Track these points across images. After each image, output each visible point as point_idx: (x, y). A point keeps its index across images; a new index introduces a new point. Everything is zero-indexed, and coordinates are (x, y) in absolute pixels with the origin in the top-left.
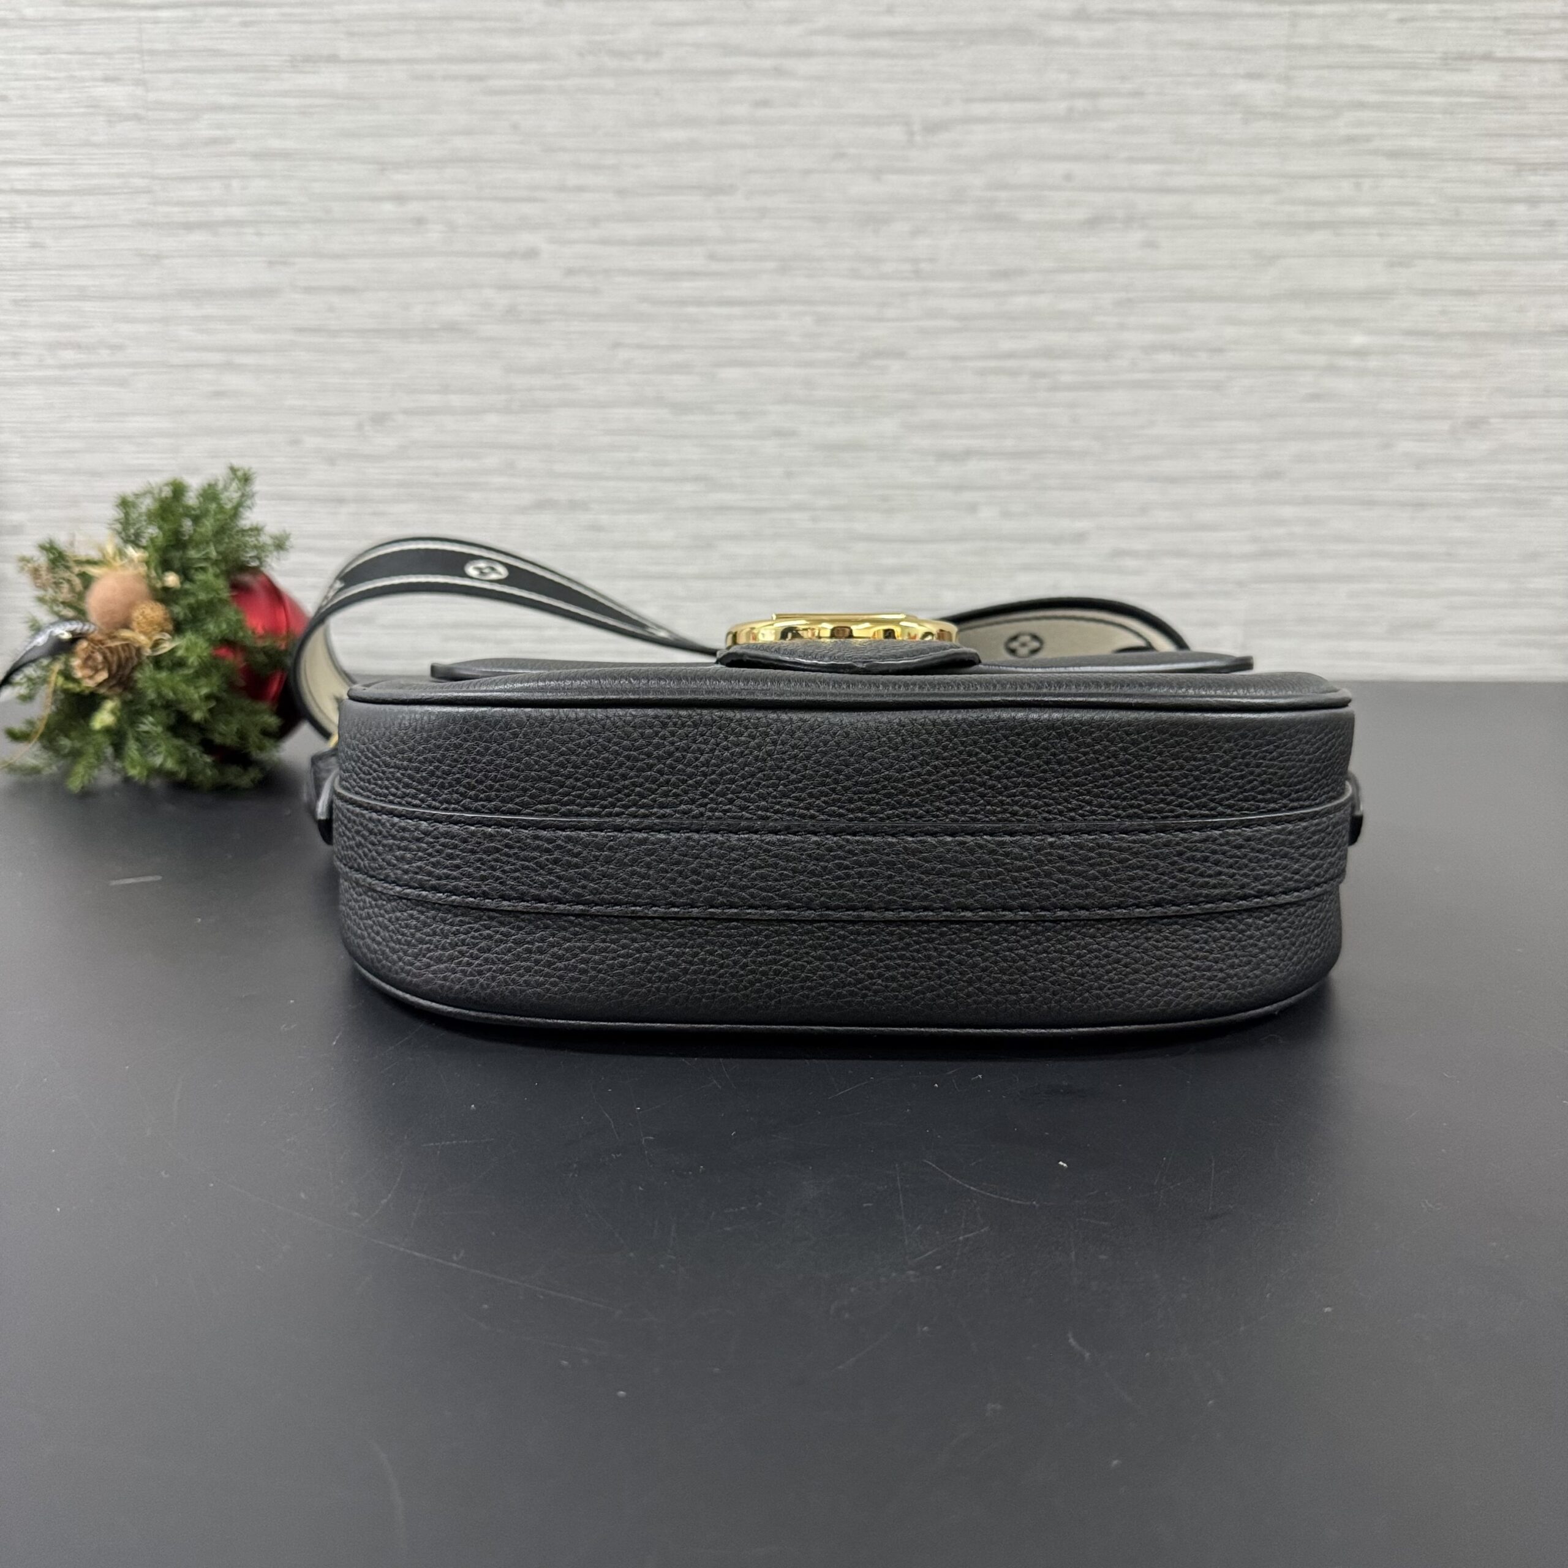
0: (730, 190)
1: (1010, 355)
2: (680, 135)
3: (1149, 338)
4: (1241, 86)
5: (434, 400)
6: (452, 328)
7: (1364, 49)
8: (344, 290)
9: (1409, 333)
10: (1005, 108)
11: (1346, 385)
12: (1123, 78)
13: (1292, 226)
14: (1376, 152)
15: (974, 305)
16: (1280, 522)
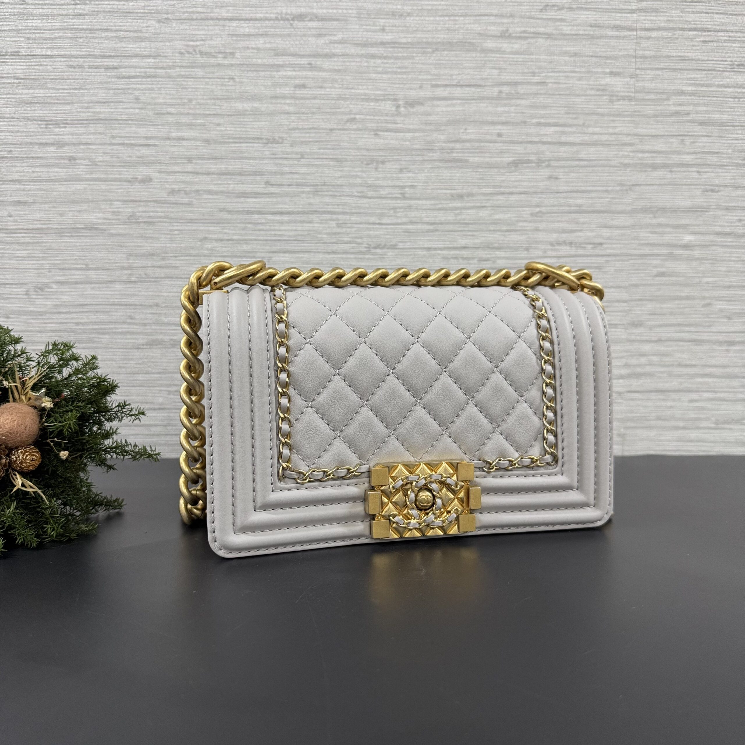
0: (280, 141)
1: (464, 248)
2: (247, 106)
3: (554, 236)
4: (608, 80)
5: (78, 275)
6: (91, 228)
7: (683, 59)
8: (19, 203)
9: (718, 234)
10: (458, 92)
11: (681, 267)
12: (534, 74)
13: (643, 167)
14: (693, 121)
15: (441, 216)
16: (643, 355)
